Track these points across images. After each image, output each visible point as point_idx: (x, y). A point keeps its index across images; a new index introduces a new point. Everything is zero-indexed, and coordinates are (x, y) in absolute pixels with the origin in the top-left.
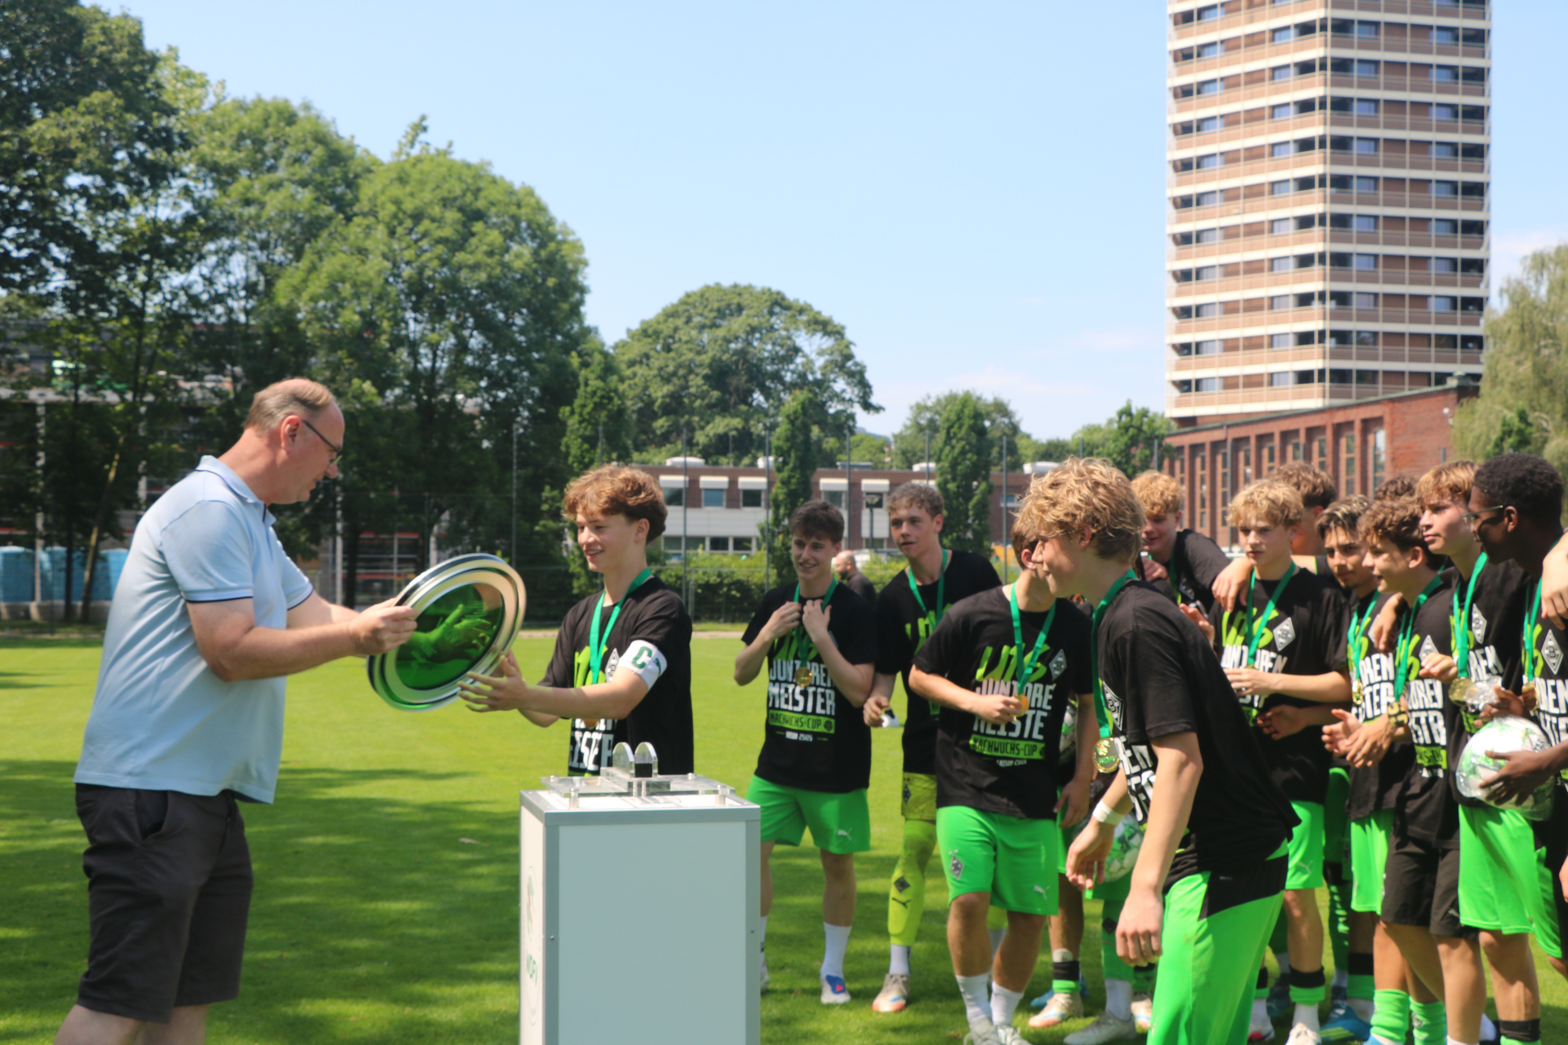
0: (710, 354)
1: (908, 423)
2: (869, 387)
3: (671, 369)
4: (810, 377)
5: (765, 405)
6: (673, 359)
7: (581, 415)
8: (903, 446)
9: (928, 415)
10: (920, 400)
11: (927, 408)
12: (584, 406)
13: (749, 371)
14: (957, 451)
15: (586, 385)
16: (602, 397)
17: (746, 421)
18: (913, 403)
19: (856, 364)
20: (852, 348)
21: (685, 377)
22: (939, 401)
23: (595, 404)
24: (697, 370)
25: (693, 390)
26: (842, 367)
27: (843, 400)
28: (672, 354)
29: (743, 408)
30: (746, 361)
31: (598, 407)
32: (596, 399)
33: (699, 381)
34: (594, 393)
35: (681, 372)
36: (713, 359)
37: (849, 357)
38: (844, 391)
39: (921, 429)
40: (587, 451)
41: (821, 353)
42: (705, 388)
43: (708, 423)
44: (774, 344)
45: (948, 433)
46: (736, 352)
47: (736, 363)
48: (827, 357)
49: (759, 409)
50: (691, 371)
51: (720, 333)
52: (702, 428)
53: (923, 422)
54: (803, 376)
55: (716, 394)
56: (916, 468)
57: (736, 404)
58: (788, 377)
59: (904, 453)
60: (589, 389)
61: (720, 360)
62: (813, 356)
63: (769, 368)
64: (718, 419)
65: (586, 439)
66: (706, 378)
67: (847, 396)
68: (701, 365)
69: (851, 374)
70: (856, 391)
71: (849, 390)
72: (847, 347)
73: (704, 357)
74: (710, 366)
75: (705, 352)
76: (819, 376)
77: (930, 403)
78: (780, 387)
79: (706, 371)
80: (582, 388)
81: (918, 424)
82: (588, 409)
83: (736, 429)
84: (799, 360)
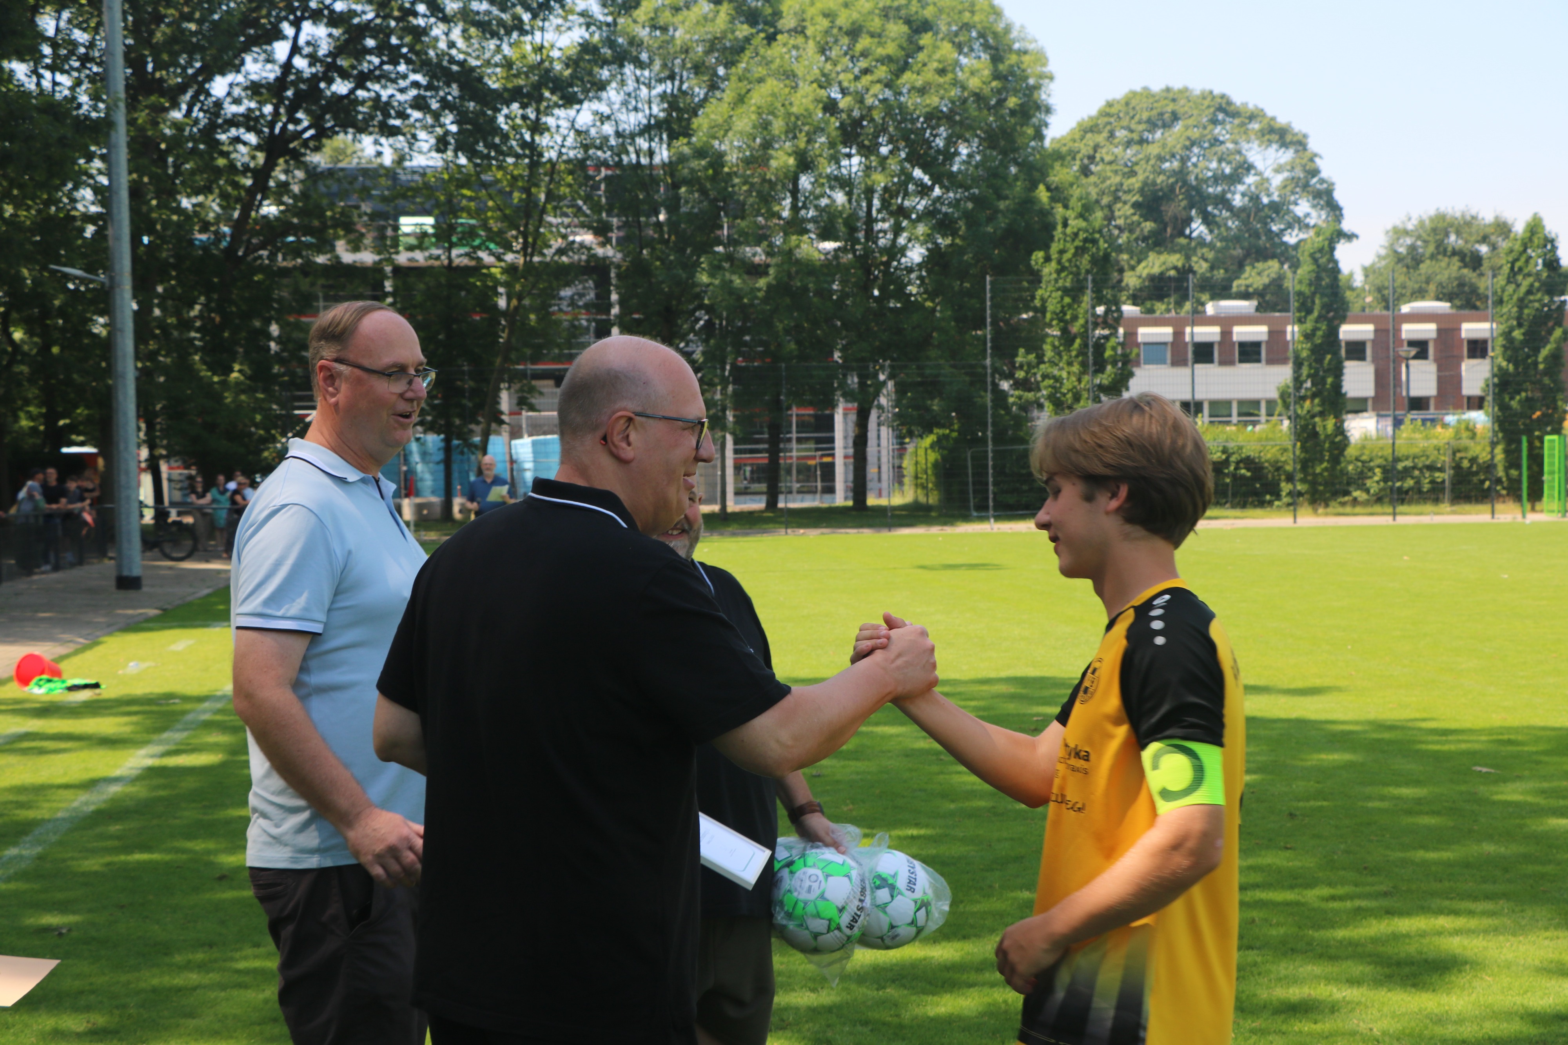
0: (1141, 177)
1: (1383, 252)
2: (1340, 209)
3: (1094, 196)
4: (1265, 200)
5: (1209, 238)
6: (1095, 185)
7: (1059, 262)
8: (1378, 282)
9: (1409, 241)
10: (1398, 223)
11: (1406, 233)
12: (1062, 252)
13: (1188, 197)
14: (1523, 289)
15: (1065, 225)
16: (1085, 240)
17: (1188, 258)
18: (1389, 227)
19: (1322, 181)
20: (1317, 160)
21: (1110, 207)
22: (1422, 223)
23: (1077, 248)
24: (1125, 197)
25: (1120, 222)
26: (1306, 186)
27: (1307, 226)
28: (1092, 179)
29: (1182, 241)
30: (1185, 183)
31: (1080, 251)
32: (1078, 243)
33: (1128, 210)
34: (1076, 235)
35: (1105, 200)
36: (1145, 183)
37: (1315, 172)
38: (1307, 215)
39: (1399, 259)
40: (1070, 306)
41: (1278, 170)
42: (1136, 218)
43: (1139, 262)
44: (1220, 161)
45: (1512, 268)
46: (1174, 173)
47: (1172, 188)
48: (1286, 174)
49: (1201, 242)
50: (1117, 199)
51: (1153, 150)
52: (1133, 268)
53: (1402, 250)
54: (1255, 199)
55: (1148, 226)
56: (1405, 309)
57: (1173, 237)
58: (1238, 201)
59: (1379, 290)
60: (1069, 230)
61: (1154, 183)
62: (1268, 173)
63: (1211, 190)
64: (1152, 256)
65: (1066, 291)
66: (1136, 205)
67: (1312, 222)
68: (1129, 191)
69: (1317, 195)
70: (1324, 215)
71: (1314, 213)
72: (1311, 160)
73: (1133, 180)
74: (1141, 191)
75: (1133, 173)
76: (1276, 198)
77: (1410, 227)
78: (1225, 214)
79: (1137, 198)
80: (1059, 228)
81: (1396, 252)
82: (1068, 255)
83: (1175, 268)
84: (1250, 179)
